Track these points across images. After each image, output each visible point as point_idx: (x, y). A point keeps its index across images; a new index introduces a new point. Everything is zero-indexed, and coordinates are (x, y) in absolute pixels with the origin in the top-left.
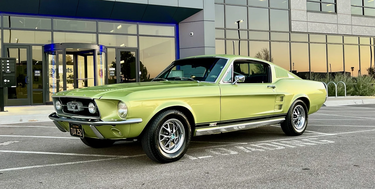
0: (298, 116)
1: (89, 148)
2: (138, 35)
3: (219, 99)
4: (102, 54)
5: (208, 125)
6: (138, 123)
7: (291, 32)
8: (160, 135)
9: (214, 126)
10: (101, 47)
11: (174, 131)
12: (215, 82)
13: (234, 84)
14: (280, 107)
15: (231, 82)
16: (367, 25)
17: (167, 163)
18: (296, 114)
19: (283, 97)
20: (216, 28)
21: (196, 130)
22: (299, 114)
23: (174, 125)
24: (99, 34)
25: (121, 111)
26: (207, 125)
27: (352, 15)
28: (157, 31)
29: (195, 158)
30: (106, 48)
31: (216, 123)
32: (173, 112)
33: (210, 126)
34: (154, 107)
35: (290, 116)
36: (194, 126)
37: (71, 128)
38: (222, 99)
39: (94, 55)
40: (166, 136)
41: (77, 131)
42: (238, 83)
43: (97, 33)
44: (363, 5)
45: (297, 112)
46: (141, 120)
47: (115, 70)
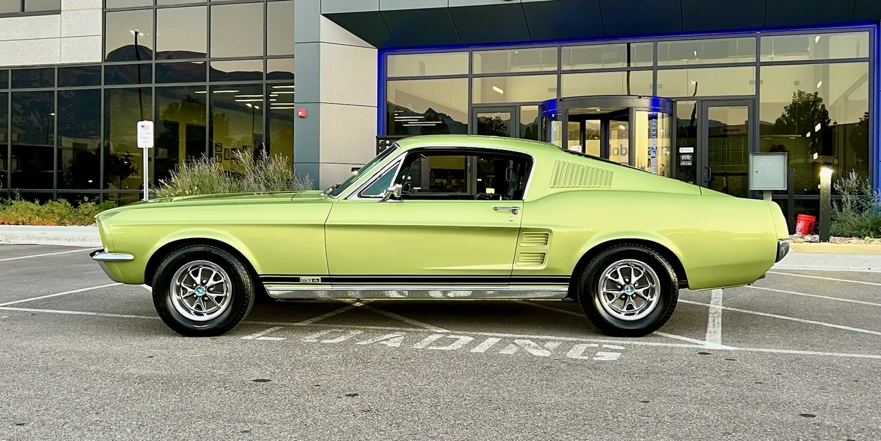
2: (757, 64)
3: (321, 231)
9: (312, 282)
10: (656, 103)
12: (337, 197)
13: (383, 201)
14: (540, 258)
19: (547, 234)
21: (266, 286)
24: (659, 71)
26: (295, 280)
30: (673, 101)
33: (301, 282)
36: (258, 279)
38: (328, 231)
42: (395, 199)
43: (654, 68)
46: (130, 257)
47: (692, 152)
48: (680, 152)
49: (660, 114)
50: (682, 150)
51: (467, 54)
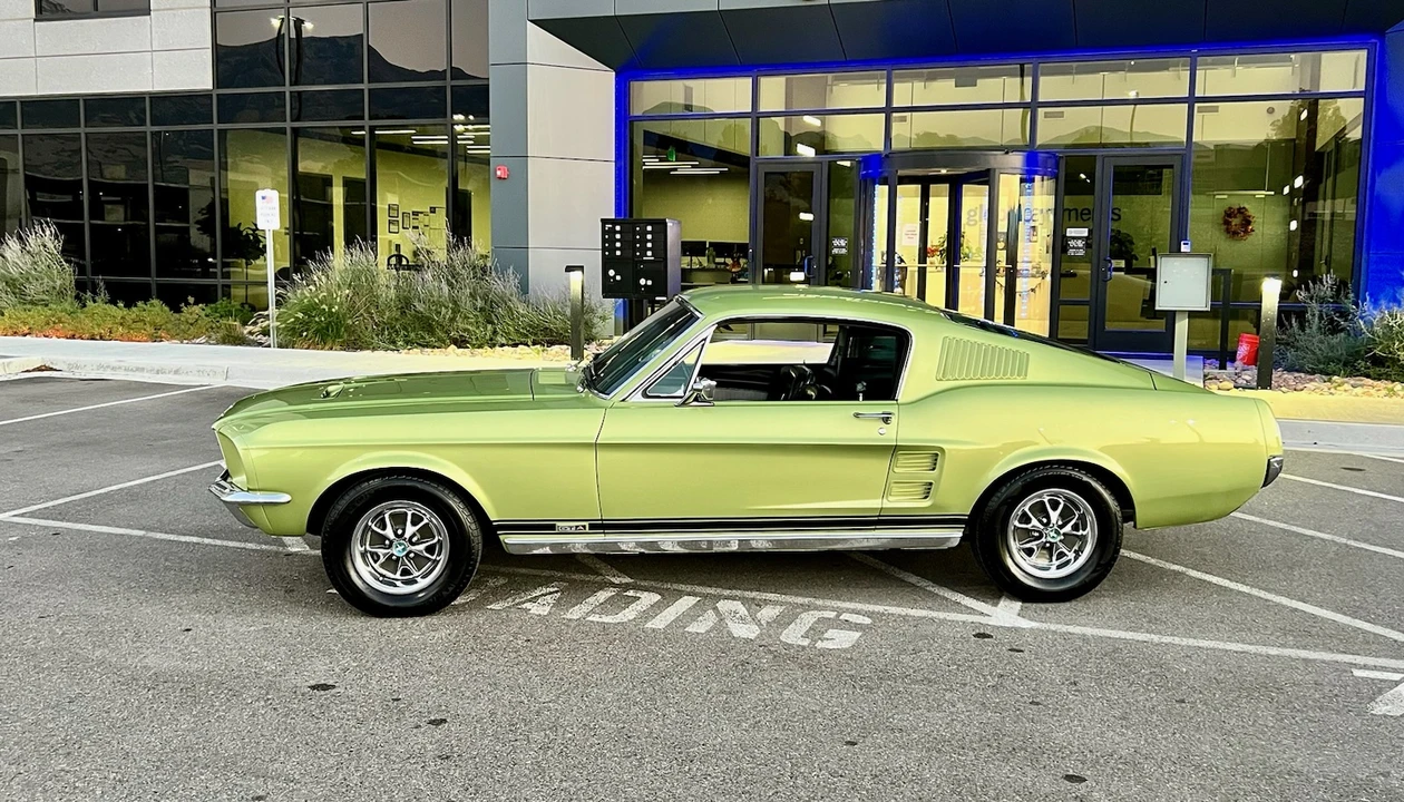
3: (589, 453)
5: (552, 527)
9: (575, 530)
12: (609, 397)
13: (683, 404)
19: (937, 455)
21: (502, 536)
24: (1041, 110)
26: (544, 527)
33: (559, 530)
36: (490, 526)
43: (1033, 105)
47: (1086, 234)
48: (1068, 235)
49: (1037, 178)
50: (1071, 232)
51: (749, 81)
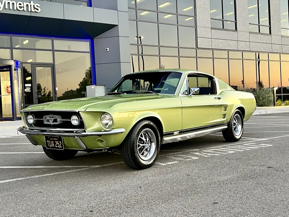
0: (236, 124)
1: (52, 161)
2: (53, 50)
3: (181, 110)
4: (18, 70)
5: (173, 134)
6: (121, 133)
7: (198, 48)
8: (138, 144)
9: (177, 134)
10: (17, 62)
11: (148, 139)
12: (175, 94)
13: (191, 96)
14: (224, 116)
15: (187, 94)
16: (262, 42)
17: (143, 169)
18: (235, 122)
19: (226, 107)
20: (131, 44)
21: (163, 138)
22: (237, 122)
23: (147, 134)
24: (13, 50)
25: (105, 122)
26: (171, 134)
27: (250, 33)
28: (69, 47)
29: (165, 164)
30: (22, 63)
31: (178, 132)
32: (147, 122)
33: (174, 134)
34: (133, 117)
35: (231, 124)
36: (162, 135)
37: (48, 141)
38: (184, 110)
39: (10, 71)
40: (141, 145)
41: (55, 144)
42: (193, 94)
43: (12, 48)
44: (259, 24)
45: (235, 121)
46: (123, 130)
47: (31, 86)
50: (26, 85)
